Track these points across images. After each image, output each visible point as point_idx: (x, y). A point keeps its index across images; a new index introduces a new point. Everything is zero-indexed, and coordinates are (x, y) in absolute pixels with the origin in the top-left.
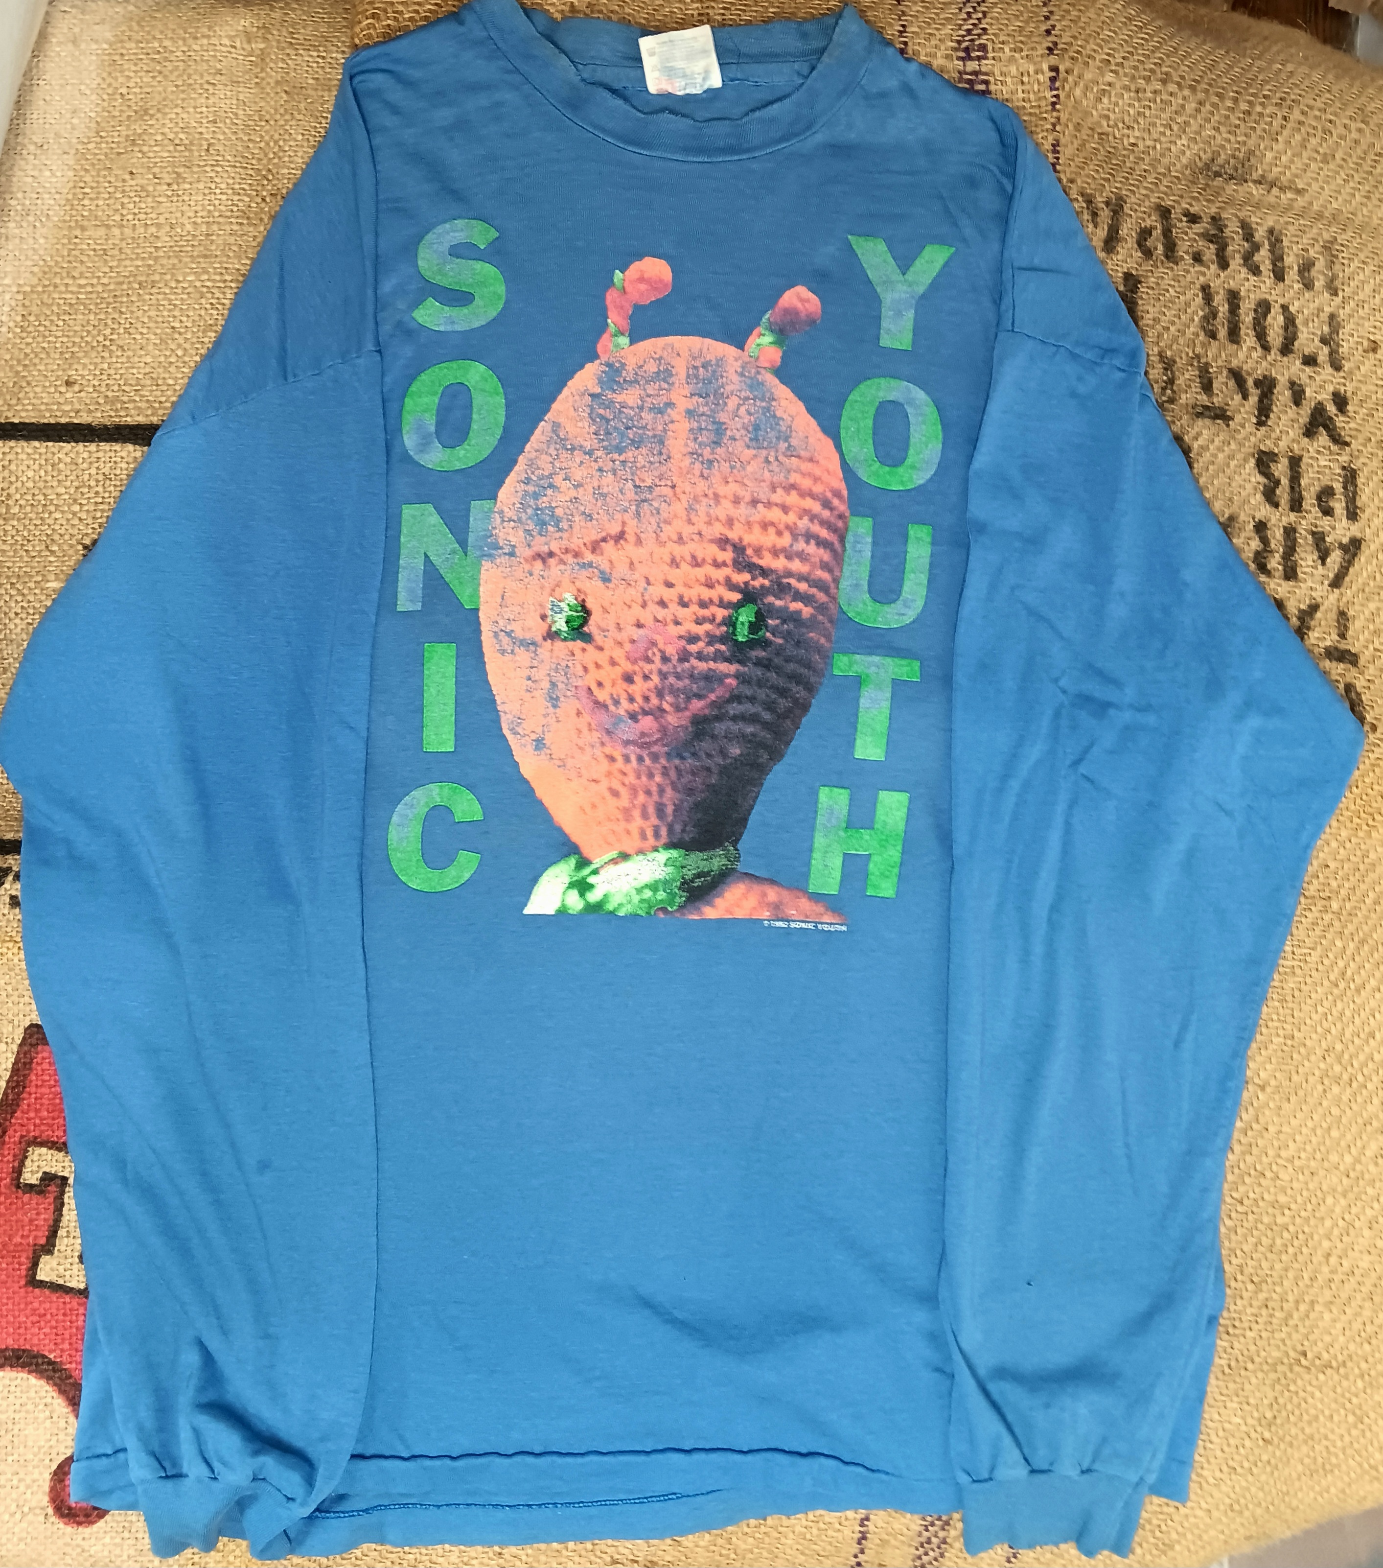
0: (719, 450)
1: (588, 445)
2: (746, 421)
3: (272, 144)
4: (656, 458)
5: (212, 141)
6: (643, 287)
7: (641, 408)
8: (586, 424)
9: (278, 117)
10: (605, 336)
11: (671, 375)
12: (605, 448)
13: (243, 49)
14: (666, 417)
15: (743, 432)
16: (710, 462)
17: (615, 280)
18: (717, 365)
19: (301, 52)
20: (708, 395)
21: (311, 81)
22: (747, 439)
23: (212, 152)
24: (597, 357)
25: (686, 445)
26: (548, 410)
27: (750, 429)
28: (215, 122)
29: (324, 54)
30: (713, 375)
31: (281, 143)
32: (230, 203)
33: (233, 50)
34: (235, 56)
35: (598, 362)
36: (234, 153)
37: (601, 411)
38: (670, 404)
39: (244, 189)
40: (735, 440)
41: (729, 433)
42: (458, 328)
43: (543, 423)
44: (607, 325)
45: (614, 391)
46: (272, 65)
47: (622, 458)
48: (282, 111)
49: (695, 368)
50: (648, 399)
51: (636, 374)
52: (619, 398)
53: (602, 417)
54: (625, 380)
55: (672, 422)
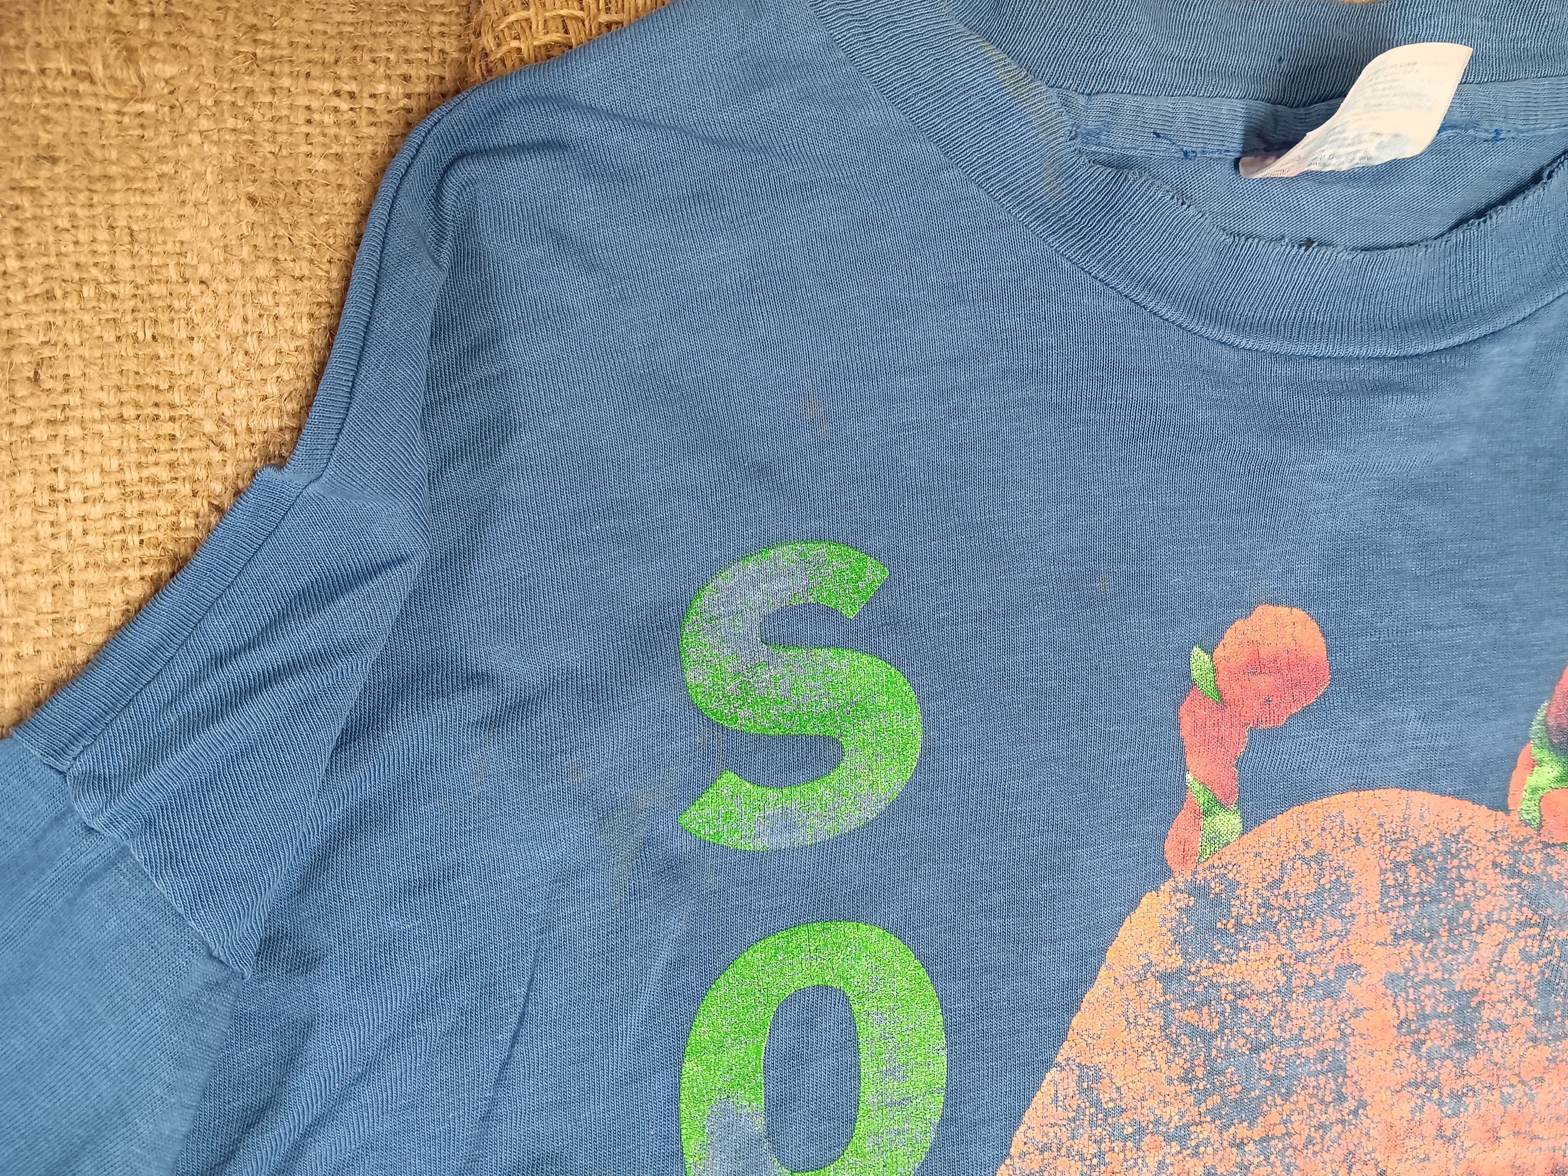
0: (1473, 1064)
1: (1172, 1115)
2: (1521, 977)
3: (224, 346)
4: (1333, 1114)
5: (46, 352)
6: (1263, 682)
7: (1287, 992)
8: (1161, 1058)
9: (235, 271)
10: (1183, 819)
11: (1347, 895)
12: (1215, 1114)
13: (117, 82)
14: (1344, 1005)
15: (1519, 1005)
16: (1458, 1097)
17: (1195, 674)
18: (1447, 852)
19: (286, 82)
20: (1434, 933)
21: (320, 165)
22: (1528, 1021)
23: (48, 384)
24: (1166, 873)
25: (1398, 1064)
26: (1062, 1037)
27: (1532, 993)
28: (49, 296)
29: (353, 87)
30: (1441, 879)
31: (251, 343)
32: (116, 524)
33: (83, 87)
34: (90, 102)
35: (1167, 886)
36: (116, 379)
37: (1189, 1016)
38: (1350, 970)
39: (155, 481)
40: (1504, 1028)
41: (1486, 1013)
42: (805, 837)
43: (1053, 1074)
44: (1183, 787)
45: (1215, 957)
46: (204, 124)
47: (1258, 1133)
48: (245, 252)
49: (1399, 867)
50: (1300, 966)
51: (1267, 905)
52: (1230, 975)
53: (1195, 1032)
54: (1238, 924)
55: (1357, 1013)
